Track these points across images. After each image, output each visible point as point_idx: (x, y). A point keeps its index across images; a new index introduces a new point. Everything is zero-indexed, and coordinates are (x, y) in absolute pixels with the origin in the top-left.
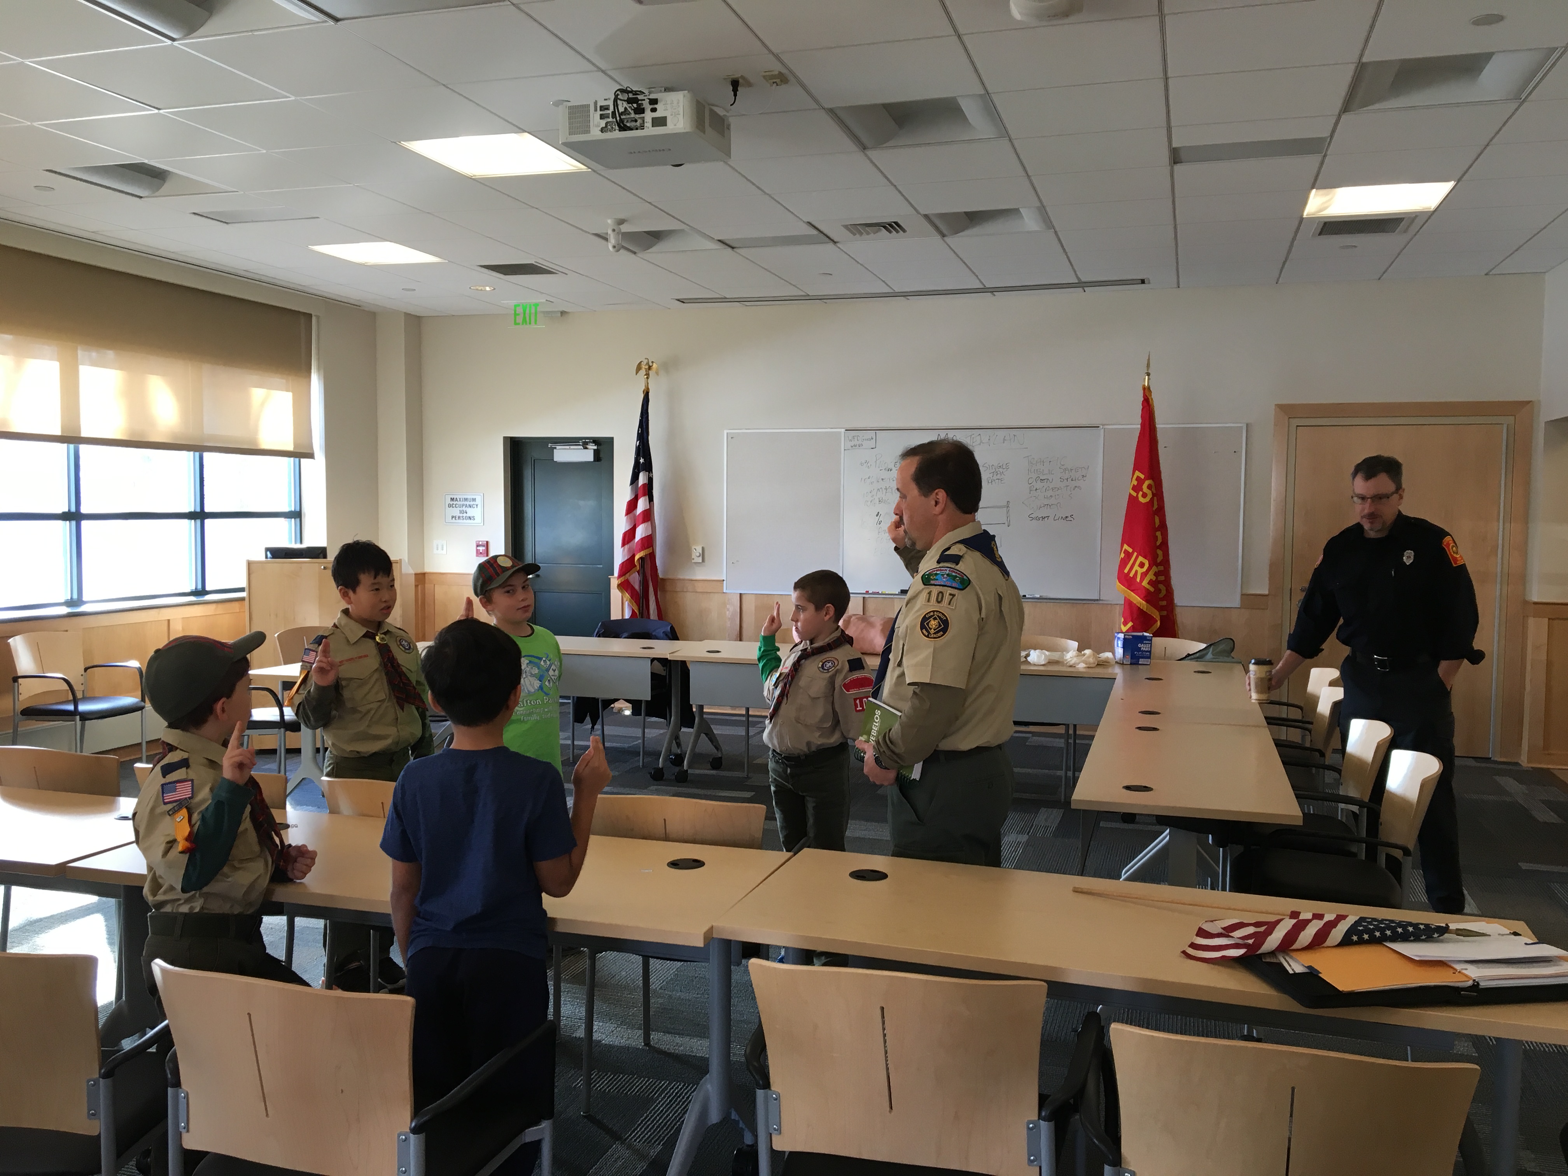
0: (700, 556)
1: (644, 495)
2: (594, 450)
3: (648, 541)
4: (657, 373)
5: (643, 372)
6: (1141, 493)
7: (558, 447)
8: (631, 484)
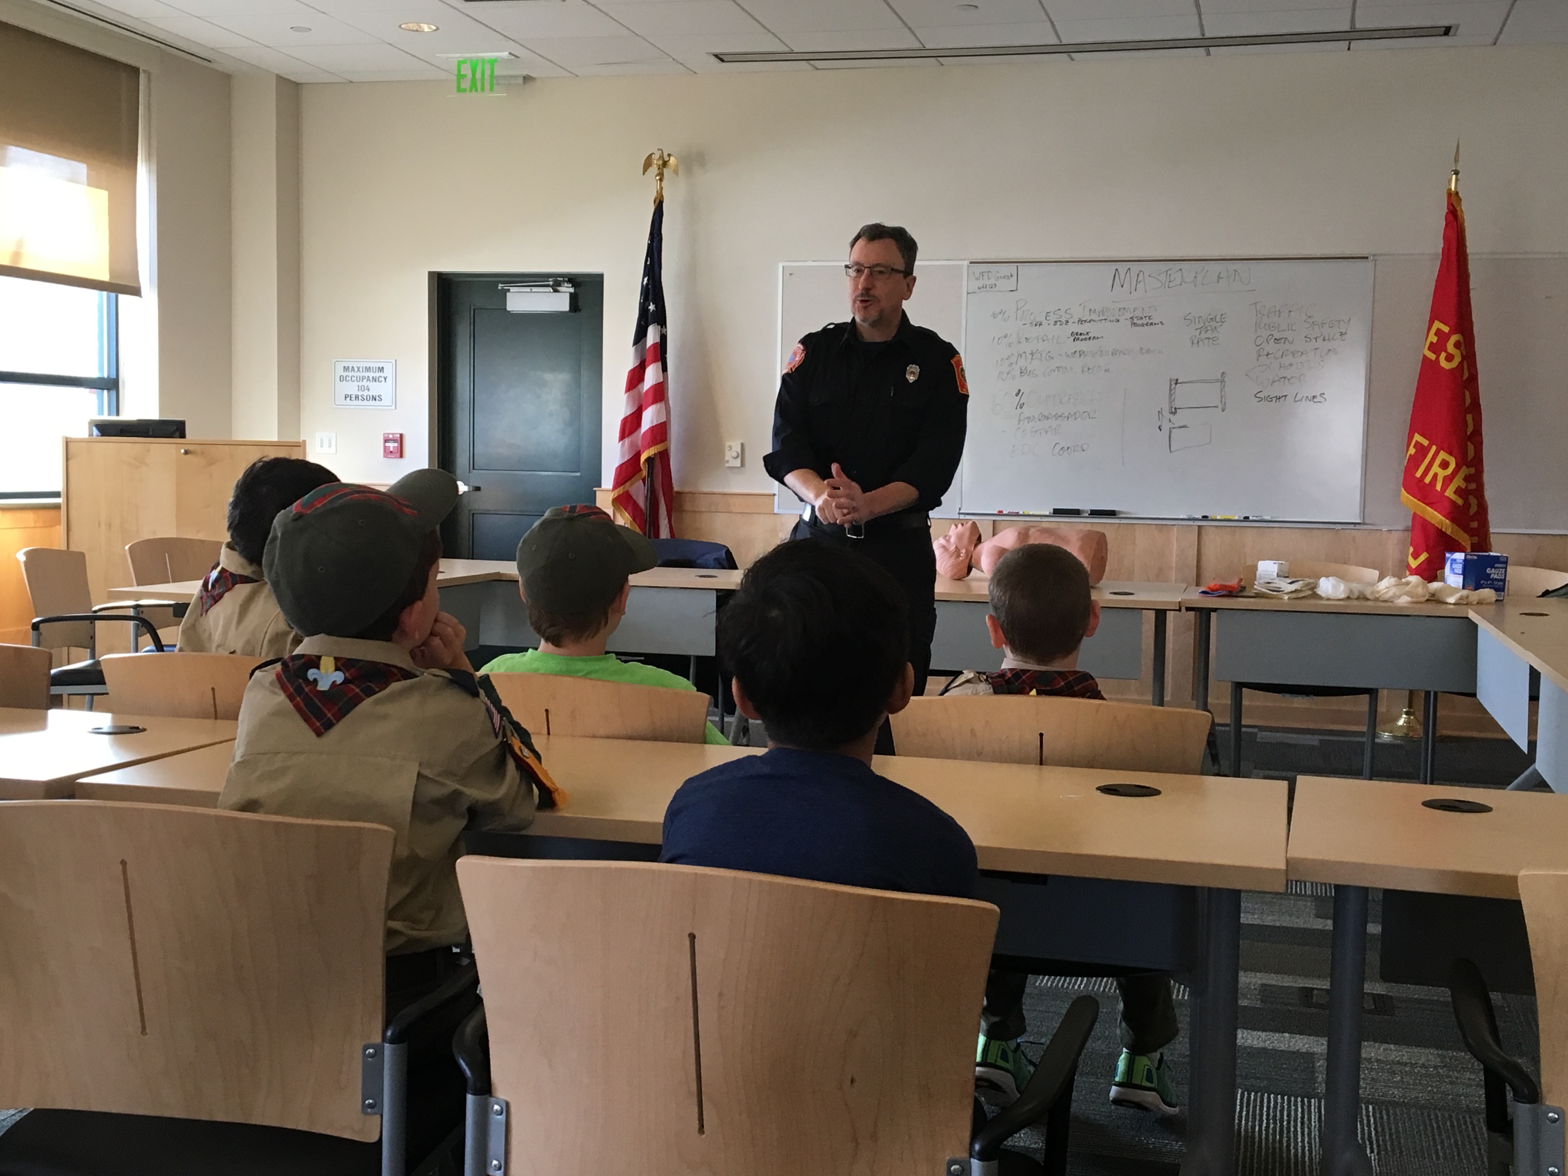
0: (737, 457)
1: (655, 361)
2: (571, 294)
3: (660, 432)
4: (676, 172)
5: (654, 170)
6: (1443, 355)
7: (512, 289)
8: (634, 345)
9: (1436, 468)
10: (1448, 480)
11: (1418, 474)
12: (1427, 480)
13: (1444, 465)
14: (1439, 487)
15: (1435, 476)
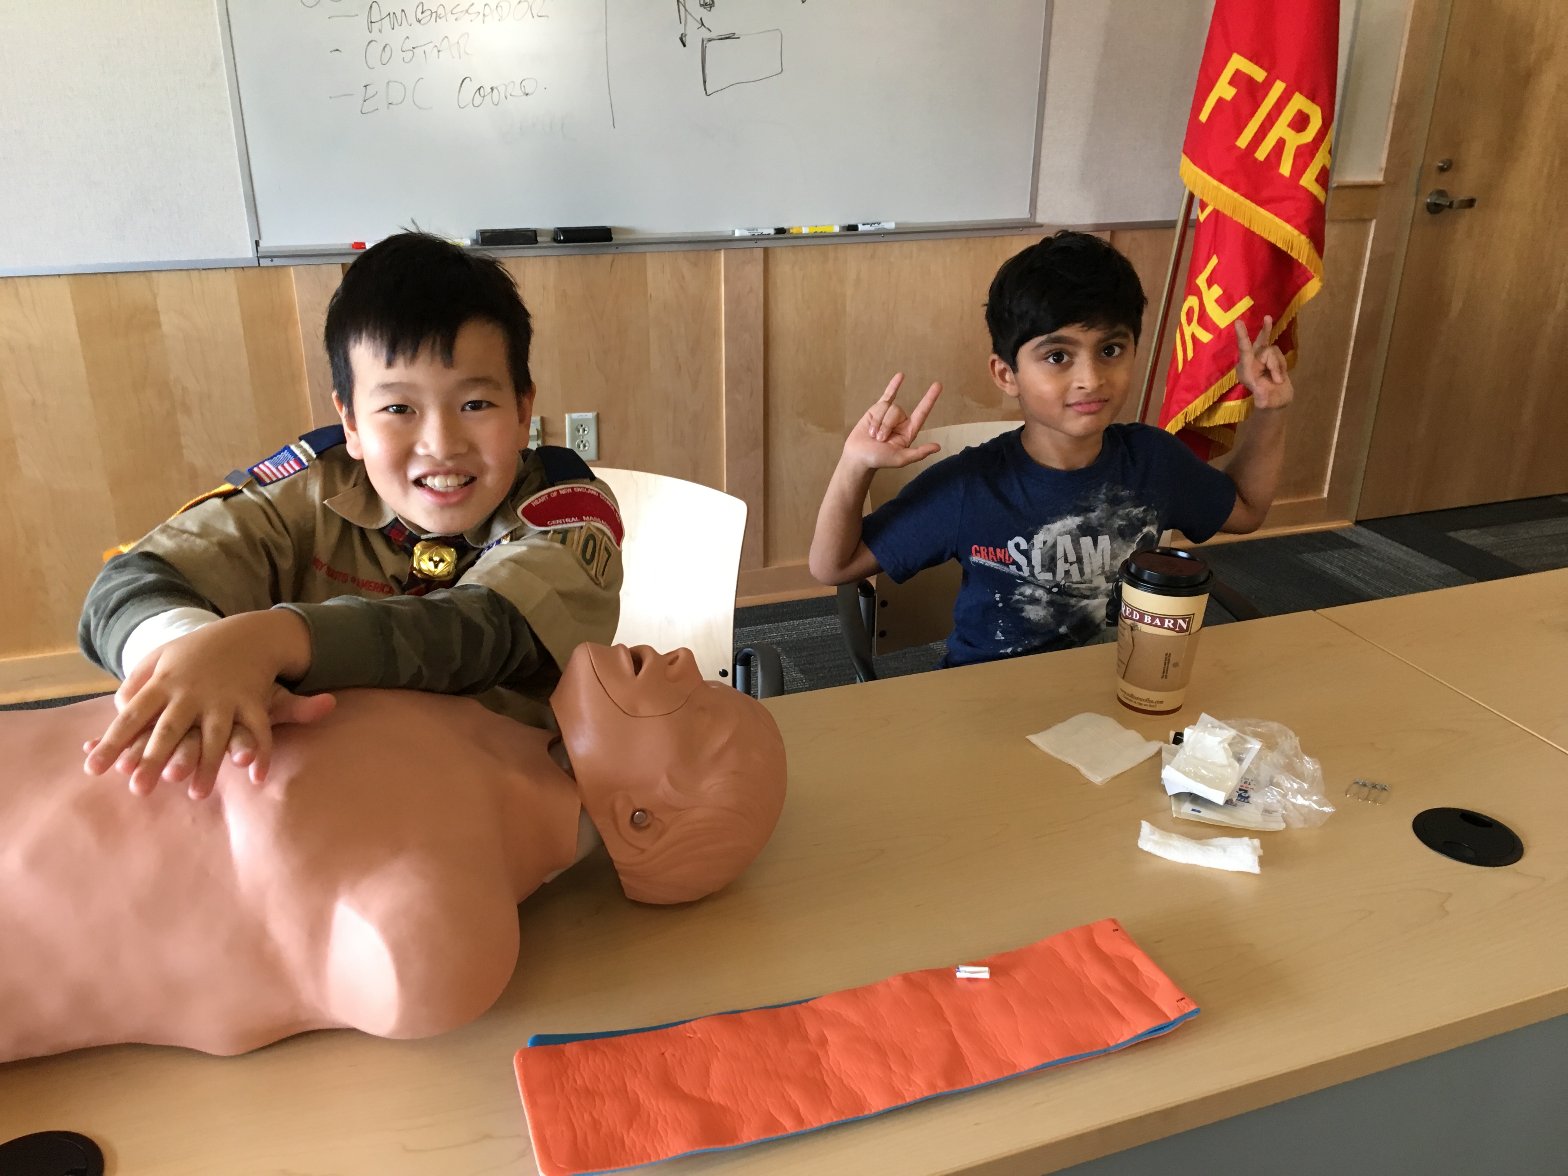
9: (1281, 129)
10: (1305, 154)
11: (1243, 142)
12: (1261, 154)
13: (1300, 122)
14: (1286, 168)
15: (1281, 144)
